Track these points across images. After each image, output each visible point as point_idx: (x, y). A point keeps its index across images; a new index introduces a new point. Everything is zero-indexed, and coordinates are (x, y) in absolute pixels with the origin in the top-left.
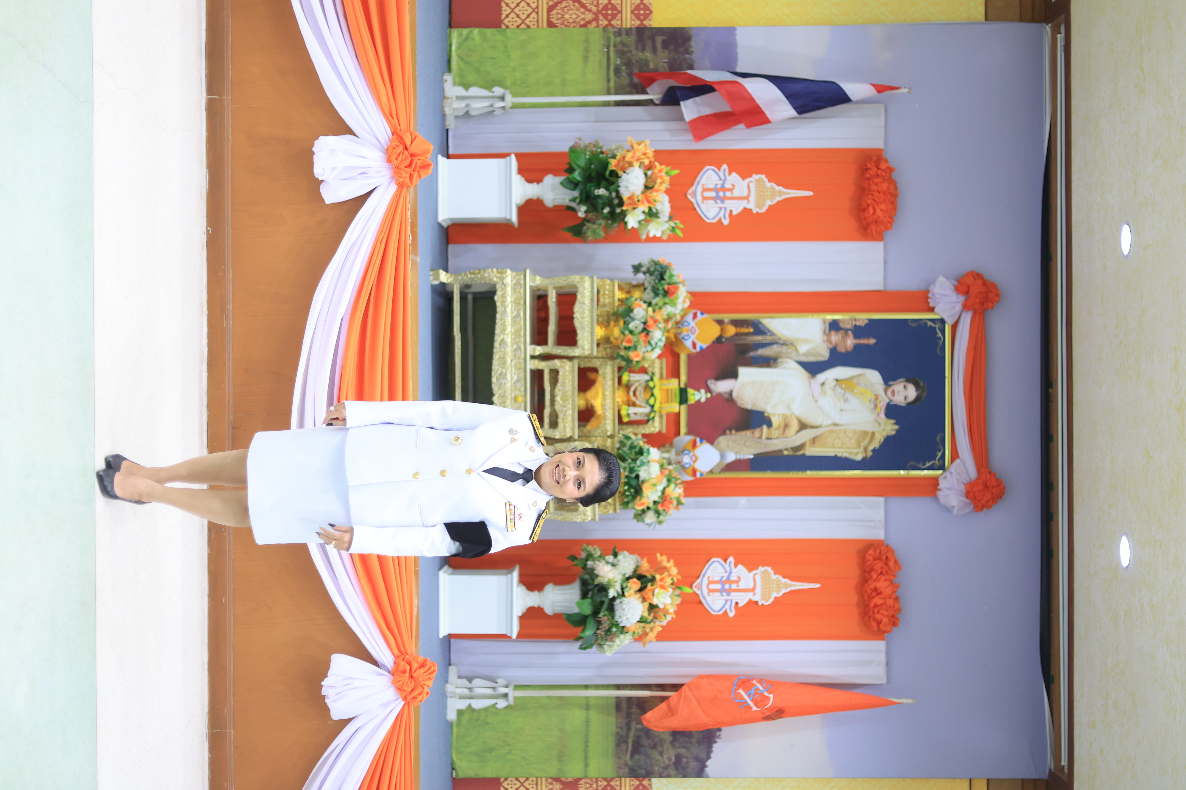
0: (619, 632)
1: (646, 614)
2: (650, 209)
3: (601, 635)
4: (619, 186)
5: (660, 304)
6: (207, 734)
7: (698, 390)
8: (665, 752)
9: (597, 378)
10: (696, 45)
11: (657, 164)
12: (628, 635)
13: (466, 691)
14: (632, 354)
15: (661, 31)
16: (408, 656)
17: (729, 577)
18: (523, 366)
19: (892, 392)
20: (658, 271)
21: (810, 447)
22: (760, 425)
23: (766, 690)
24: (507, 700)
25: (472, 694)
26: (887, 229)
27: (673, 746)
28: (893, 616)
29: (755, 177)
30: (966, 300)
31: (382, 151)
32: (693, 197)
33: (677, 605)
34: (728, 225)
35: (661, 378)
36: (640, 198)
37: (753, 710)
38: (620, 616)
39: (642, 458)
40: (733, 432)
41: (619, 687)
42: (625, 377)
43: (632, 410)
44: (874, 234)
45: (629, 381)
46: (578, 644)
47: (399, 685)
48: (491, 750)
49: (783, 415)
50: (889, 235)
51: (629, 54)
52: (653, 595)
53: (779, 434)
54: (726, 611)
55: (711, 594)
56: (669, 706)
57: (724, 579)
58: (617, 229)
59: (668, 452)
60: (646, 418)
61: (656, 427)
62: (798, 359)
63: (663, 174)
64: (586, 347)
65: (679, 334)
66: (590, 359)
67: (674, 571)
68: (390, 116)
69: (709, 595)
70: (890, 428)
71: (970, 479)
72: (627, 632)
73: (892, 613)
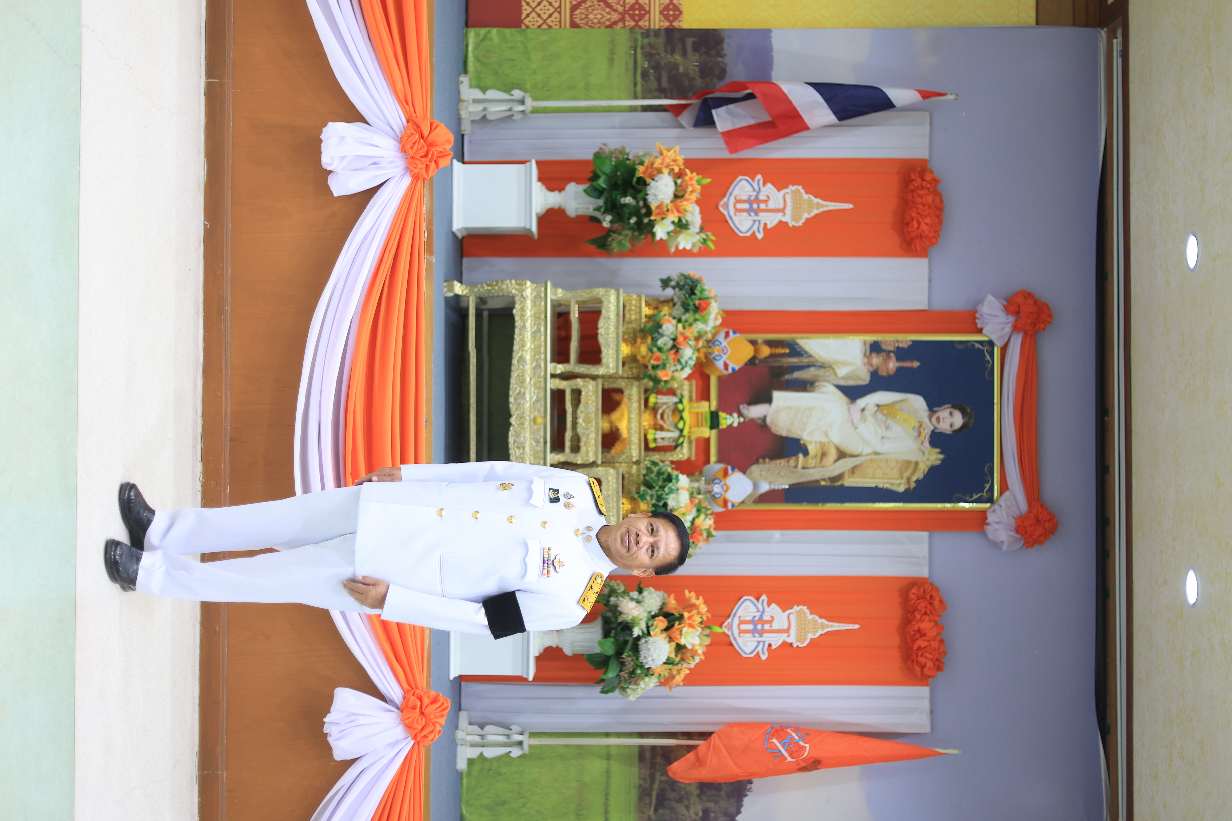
0: (644, 674)
1: (673, 655)
2: (680, 220)
3: (624, 677)
4: (647, 194)
5: (691, 320)
6: (197, 776)
7: (730, 414)
8: (692, 806)
9: (622, 398)
10: (729, 47)
11: (687, 171)
12: (653, 677)
13: (478, 739)
14: (660, 374)
15: (691, 32)
16: (418, 691)
17: (761, 616)
18: (543, 384)
19: (937, 419)
20: (688, 285)
21: (849, 477)
22: (795, 454)
23: (801, 740)
24: (522, 749)
25: (484, 741)
26: (932, 244)
27: (700, 799)
28: (938, 660)
29: (792, 188)
30: (1016, 321)
31: (396, 140)
32: (724, 209)
33: (707, 646)
34: (763, 239)
35: (691, 400)
36: (669, 207)
37: (787, 761)
38: (645, 657)
39: (670, 485)
40: (767, 460)
41: (642, 735)
42: (652, 399)
43: (660, 434)
44: (919, 249)
45: (656, 403)
46: (599, 688)
47: (409, 722)
48: (503, 803)
49: (821, 443)
50: (933, 251)
51: (657, 57)
52: (681, 634)
53: (816, 463)
54: (758, 653)
55: (742, 635)
56: (697, 756)
57: (757, 619)
58: (643, 241)
59: (698, 481)
60: (674, 444)
61: (684, 453)
62: (836, 383)
63: (694, 182)
64: (611, 365)
65: (710, 354)
66: (614, 379)
67: (704, 609)
68: (405, 102)
69: (740, 637)
70: (934, 457)
71: (1020, 513)
72: (652, 675)
73: (937, 656)
